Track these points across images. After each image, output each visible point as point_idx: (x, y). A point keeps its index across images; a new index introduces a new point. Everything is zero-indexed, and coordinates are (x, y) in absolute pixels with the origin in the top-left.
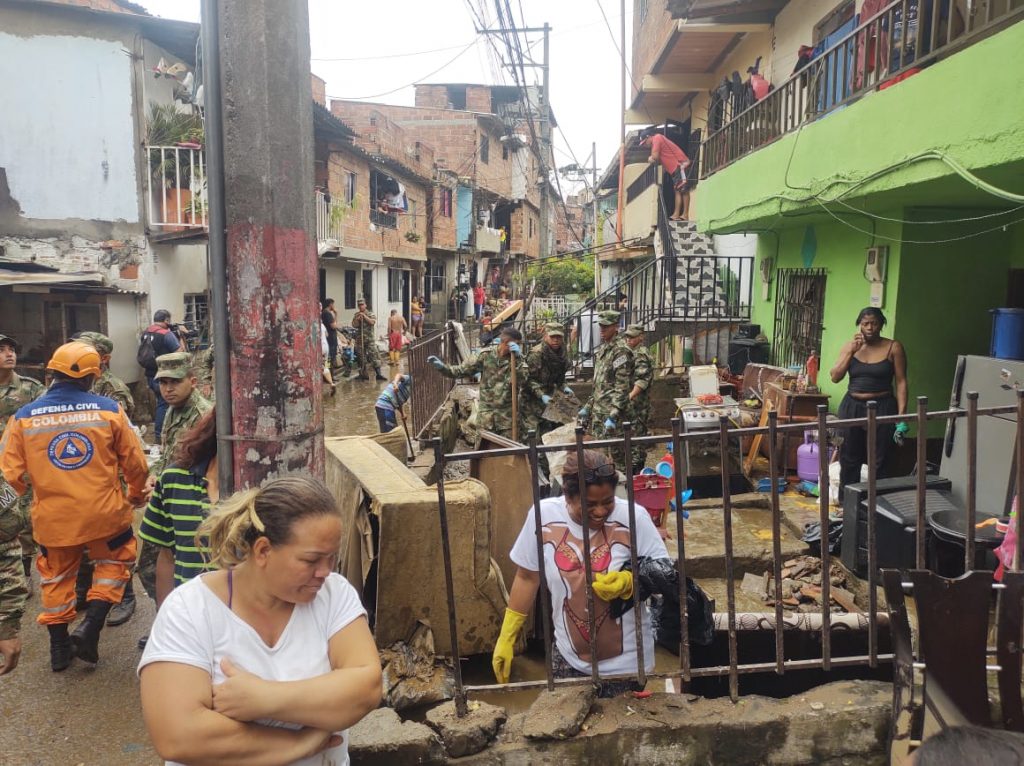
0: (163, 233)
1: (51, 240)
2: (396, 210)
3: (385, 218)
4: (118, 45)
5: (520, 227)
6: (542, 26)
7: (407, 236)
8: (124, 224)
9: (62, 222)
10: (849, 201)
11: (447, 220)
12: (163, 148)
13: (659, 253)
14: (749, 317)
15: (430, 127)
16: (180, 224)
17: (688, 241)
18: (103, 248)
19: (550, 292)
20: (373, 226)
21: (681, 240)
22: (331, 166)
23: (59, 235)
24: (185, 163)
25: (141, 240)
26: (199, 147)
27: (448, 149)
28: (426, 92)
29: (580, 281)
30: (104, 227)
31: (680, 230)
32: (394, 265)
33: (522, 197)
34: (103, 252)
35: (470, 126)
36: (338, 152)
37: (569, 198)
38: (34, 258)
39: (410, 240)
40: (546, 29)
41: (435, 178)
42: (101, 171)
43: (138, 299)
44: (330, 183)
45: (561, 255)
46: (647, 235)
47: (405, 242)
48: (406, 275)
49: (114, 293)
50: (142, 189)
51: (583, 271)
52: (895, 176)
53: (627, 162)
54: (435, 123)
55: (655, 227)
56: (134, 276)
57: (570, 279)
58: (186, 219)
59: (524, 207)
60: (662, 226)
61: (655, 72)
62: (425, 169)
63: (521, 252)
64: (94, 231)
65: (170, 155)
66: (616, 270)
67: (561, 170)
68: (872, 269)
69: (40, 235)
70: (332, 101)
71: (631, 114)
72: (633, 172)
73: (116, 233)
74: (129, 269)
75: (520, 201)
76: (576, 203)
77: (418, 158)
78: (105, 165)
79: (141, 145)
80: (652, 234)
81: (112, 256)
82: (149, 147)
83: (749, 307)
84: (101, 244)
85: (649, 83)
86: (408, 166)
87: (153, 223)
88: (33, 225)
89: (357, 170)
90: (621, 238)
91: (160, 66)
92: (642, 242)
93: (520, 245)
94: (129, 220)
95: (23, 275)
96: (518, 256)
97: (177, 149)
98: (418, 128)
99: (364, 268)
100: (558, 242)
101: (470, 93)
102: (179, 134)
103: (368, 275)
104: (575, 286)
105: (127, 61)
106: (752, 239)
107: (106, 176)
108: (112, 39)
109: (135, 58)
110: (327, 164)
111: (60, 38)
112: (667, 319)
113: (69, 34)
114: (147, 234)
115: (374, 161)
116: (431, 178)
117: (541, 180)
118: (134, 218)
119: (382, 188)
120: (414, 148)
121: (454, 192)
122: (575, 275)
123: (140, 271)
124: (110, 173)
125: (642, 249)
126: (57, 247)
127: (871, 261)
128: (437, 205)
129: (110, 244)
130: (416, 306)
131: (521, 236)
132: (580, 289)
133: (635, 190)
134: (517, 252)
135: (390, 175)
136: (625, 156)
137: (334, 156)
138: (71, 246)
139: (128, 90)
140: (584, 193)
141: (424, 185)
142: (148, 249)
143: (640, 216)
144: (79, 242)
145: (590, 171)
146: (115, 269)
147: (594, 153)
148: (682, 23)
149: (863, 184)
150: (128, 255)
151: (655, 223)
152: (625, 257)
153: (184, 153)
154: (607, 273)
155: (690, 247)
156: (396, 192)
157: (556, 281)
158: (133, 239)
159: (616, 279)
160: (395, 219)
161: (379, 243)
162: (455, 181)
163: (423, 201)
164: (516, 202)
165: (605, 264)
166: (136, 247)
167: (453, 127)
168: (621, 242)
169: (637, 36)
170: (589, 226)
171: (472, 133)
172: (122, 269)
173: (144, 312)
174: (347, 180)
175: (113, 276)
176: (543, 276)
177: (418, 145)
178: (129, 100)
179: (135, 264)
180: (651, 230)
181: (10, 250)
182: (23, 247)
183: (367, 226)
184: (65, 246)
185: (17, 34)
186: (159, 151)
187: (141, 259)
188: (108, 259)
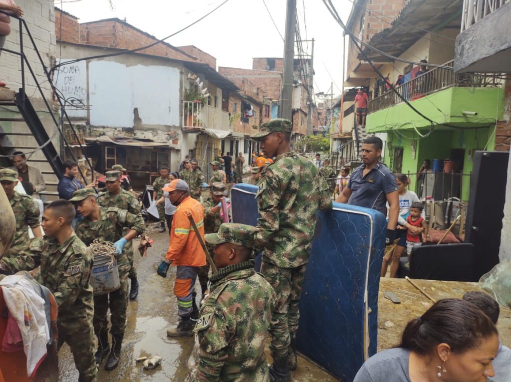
0: (187, 130)
1: (151, 131)
2: (249, 116)
3: (245, 119)
4: (176, 69)
5: (298, 121)
6: (311, 39)
7: (253, 126)
8: (174, 127)
9: (154, 125)
10: (399, 130)
11: (267, 119)
12: (189, 102)
13: (354, 139)
14: (384, 161)
15: (260, 79)
16: (192, 127)
17: (365, 134)
18: (168, 134)
19: (311, 151)
20: (241, 123)
21: (362, 133)
22: (229, 101)
23: (153, 130)
24: (195, 107)
25: (180, 132)
26: (200, 102)
27: (268, 88)
28: (257, 62)
29: (324, 146)
30: (168, 128)
31: (362, 129)
32: (247, 138)
33: (299, 108)
34: (167, 136)
35: (278, 78)
36: (233, 96)
37: (319, 104)
38: (145, 137)
39: (254, 128)
40: (313, 40)
41: (264, 102)
42: (168, 109)
43: (178, 151)
44: (229, 108)
45: (315, 133)
46: (350, 131)
47: (252, 129)
48: (250, 142)
49: (173, 149)
50: (181, 115)
51: (325, 142)
52: (406, 125)
53: (345, 100)
54: (262, 76)
55: (353, 128)
56: (177, 143)
57: (320, 145)
58: (194, 125)
59: (300, 112)
60: (355, 128)
61: (355, 71)
62: (260, 99)
63: (298, 132)
64: (165, 129)
65: (191, 104)
66: (340, 142)
67: (316, 94)
68: (412, 147)
69: (147, 130)
70: (219, 67)
71: (347, 83)
72: (347, 105)
73: (172, 129)
74: (175, 141)
75: (298, 109)
76: (323, 106)
77: (258, 94)
78: (170, 107)
79: (181, 101)
80: (352, 131)
81: (170, 137)
82: (184, 102)
83: (384, 158)
84: (167, 133)
85: (353, 75)
86: (254, 98)
87: (183, 126)
88: (145, 126)
89: (237, 101)
90: (341, 131)
91: (189, 75)
92: (349, 133)
93: (297, 129)
94: (176, 126)
95: (147, 143)
96: (296, 134)
97: (193, 102)
98: (255, 78)
99: (236, 139)
100: (314, 127)
101: (277, 62)
102: (194, 97)
103: (237, 142)
104: (322, 148)
105: (179, 74)
106: (386, 134)
107: (170, 111)
108: (174, 67)
109: (181, 73)
110: (228, 101)
111: (158, 66)
112: (355, 162)
113: (161, 65)
114: (182, 130)
115: (243, 98)
116: (262, 102)
117: (308, 103)
118: (178, 125)
119: (245, 108)
120: (256, 90)
121: (271, 107)
122: (322, 143)
123: (179, 142)
124: (171, 110)
125: (349, 135)
126: (153, 134)
127: (412, 145)
128: (264, 113)
129: (170, 133)
130: (254, 155)
131: (297, 125)
132: (324, 149)
133: (347, 113)
134: (296, 132)
135: (248, 102)
136: (344, 98)
137: (231, 98)
138: (157, 133)
139: (179, 84)
140: (327, 102)
141: (259, 105)
142: (182, 135)
143: (348, 124)
144: (160, 132)
145: (330, 95)
146: (171, 141)
147: (332, 87)
148: (362, 62)
149: (401, 126)
150: (175, 137)
151: (353, 127)
152: (343, 137)
153: (195, 104)
154: (336, 143)
155: (365, 136)
156: (250, 109)
157: (314, 146)
158: (177, 131)
159: (339, 146)
160: (248, 120)
161: (243, 130)
162: (271, 102)
163: (259, 111)
164: (296, 110)
165: (335, 139)
166: (178, 134)
167: (270, 78)
168: (341, 133)
169: (349, 55)
170: (329, 120)
171: (278, 81)
172: (173, 141)
173: (179, 156)
174: (234, 106)
175: (170, 143)
176: (308, 144)
177: (258, 89)
178: (179, 87)
179: (177, 140)
180: (351, 129)
181: (137, 134)
182: (142, 133)
183: (239, 123)
184: (155, 133)
185: (144, 65)
186: (187, 103)
187: (179, 138)
188: (169, 138)
